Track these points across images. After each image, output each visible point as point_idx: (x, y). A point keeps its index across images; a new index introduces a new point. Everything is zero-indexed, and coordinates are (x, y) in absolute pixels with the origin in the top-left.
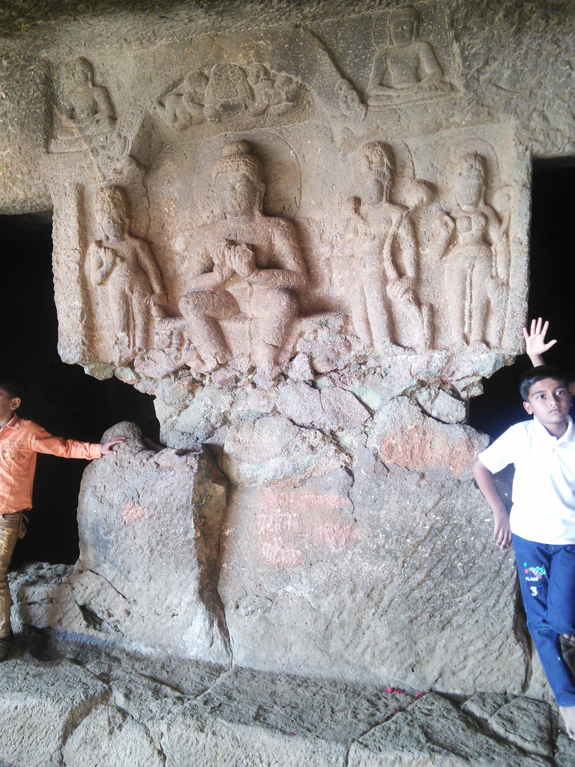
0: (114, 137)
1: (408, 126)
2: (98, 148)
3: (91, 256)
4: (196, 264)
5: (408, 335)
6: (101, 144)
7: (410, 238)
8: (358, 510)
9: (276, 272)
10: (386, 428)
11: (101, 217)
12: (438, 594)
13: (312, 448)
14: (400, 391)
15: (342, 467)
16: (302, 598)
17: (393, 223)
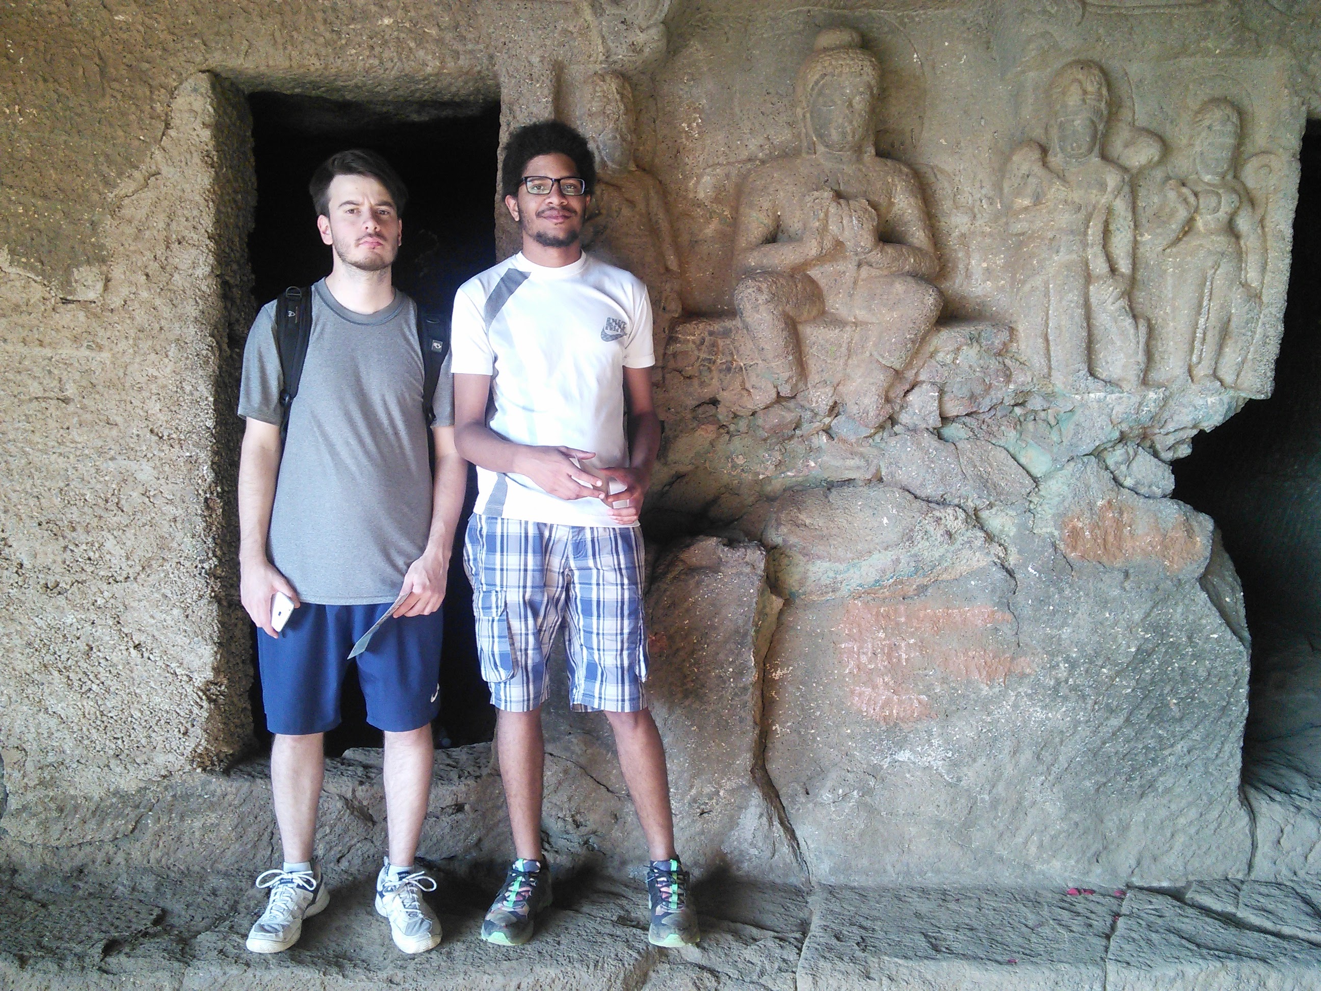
1: (1143, 44)
4: (754, 225)
5: (1107, 363)
7: (1128, 216)
8: (1026, 628)
9: (905, 249)
11: (601, 126)
12: (1141, 746)
13: (949, 534)
14: (1091, 448)
15: (995, 564)
16: (928, 768)
17: (1109, 189)
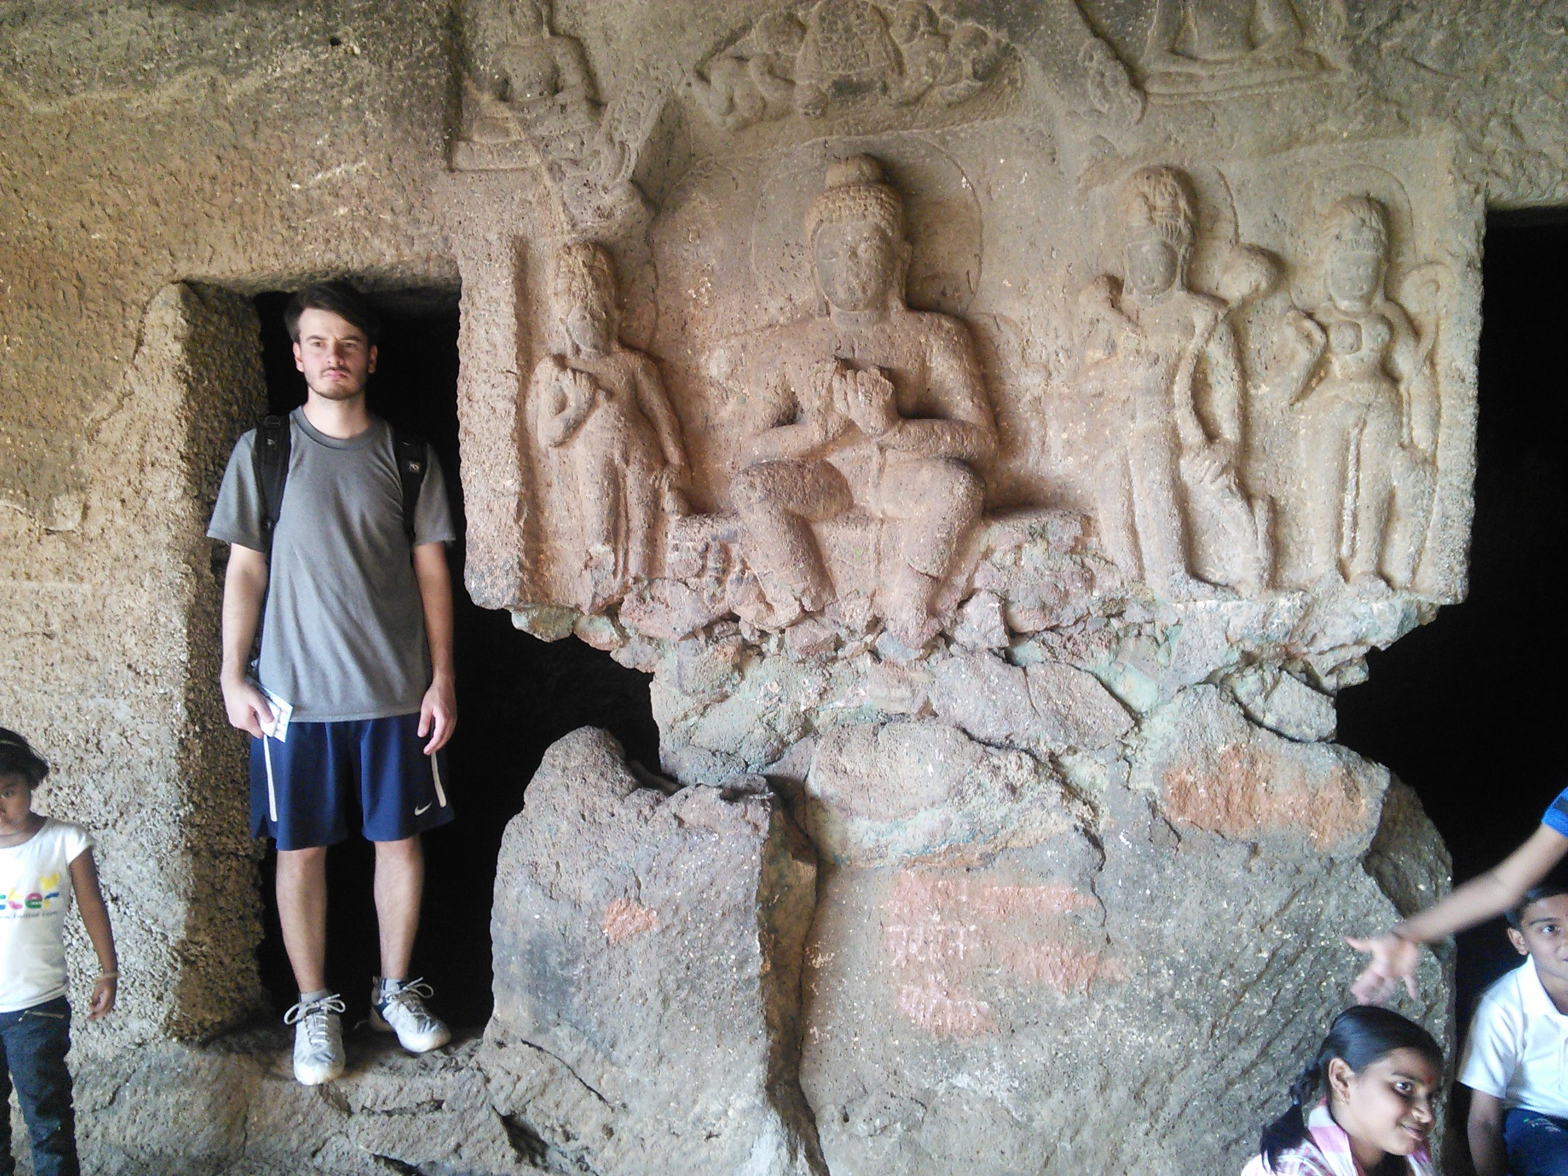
0: (598, 141)
1: (1232, 139)
2: (563, 163)
3: (541, 387)
4: (761, 406)
5: (1221, 559)
6: (571, 155)
7: (1231, 364)
8: (1115, 918)
9: (937, 425)
10: (1172, 750)
11: (566, 307)
13: (1013, 789)
14: (1203, 674)
15: (1076, 829)
16: (992, 1099)
17: (1197, 331)
